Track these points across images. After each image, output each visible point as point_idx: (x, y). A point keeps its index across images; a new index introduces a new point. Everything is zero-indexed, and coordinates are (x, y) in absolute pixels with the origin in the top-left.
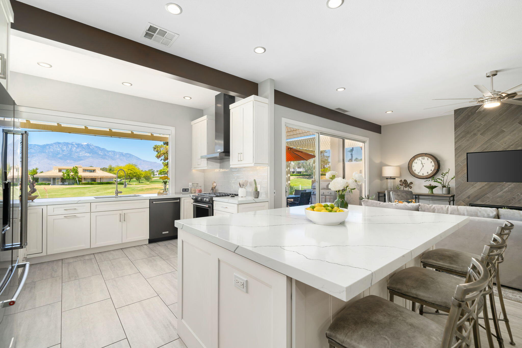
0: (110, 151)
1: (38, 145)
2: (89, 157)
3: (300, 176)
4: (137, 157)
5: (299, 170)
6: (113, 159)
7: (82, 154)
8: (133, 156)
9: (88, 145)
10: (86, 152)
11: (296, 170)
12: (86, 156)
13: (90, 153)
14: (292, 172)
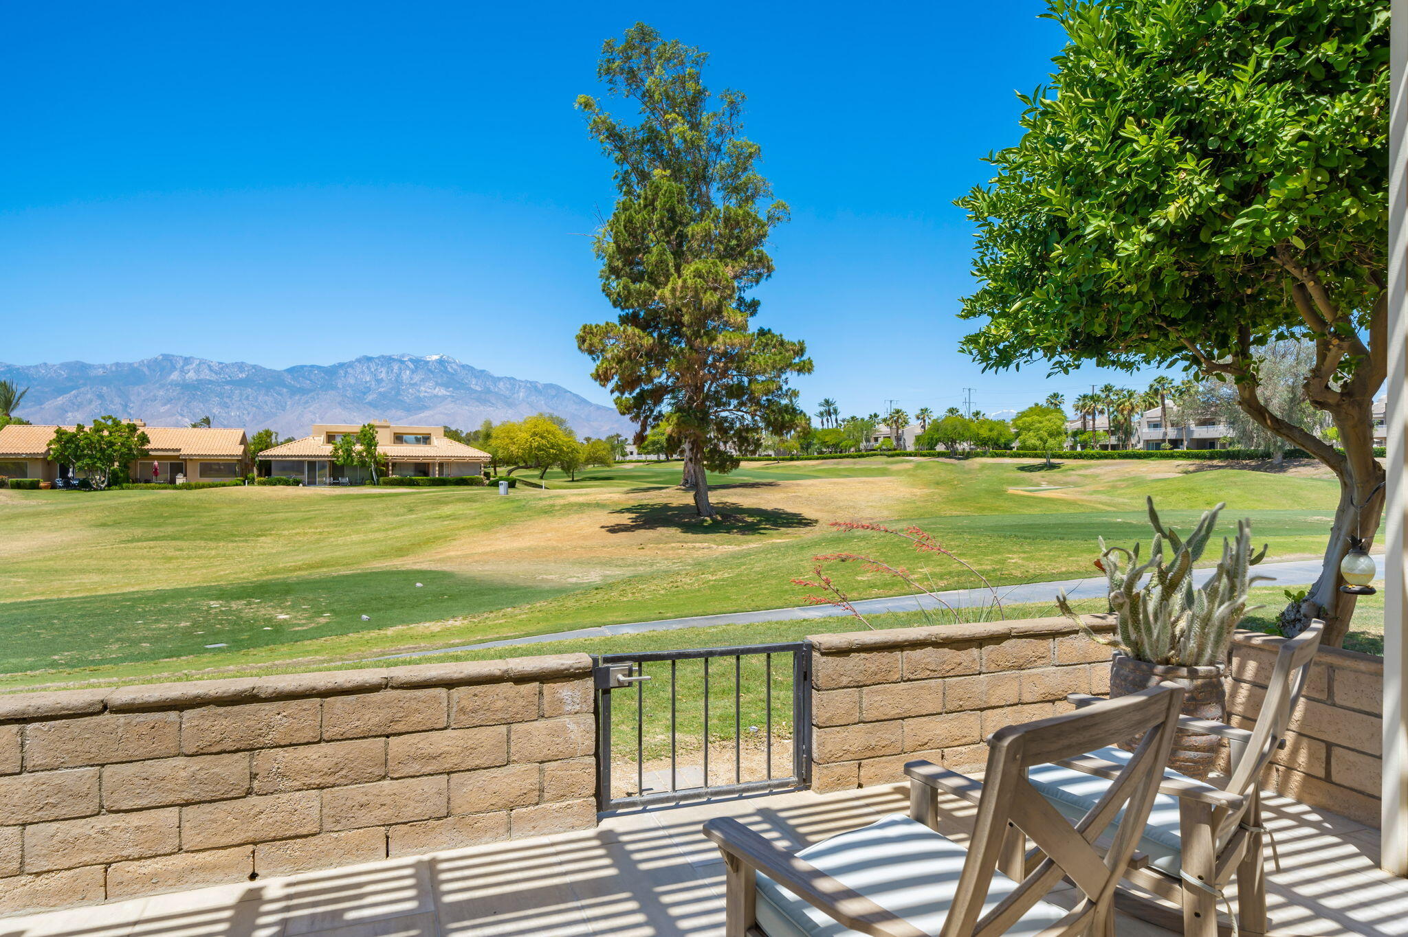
0: (500, 379)
1: (319, 368)
2: (444, 398)
3: (1212, 457)
4: (576, 396)
5: (1201, 433)
6: (509, 402)
7: (429, 389)
8: (566, 391)
9: (441, 362)
10: (437, 384)
11: (1191, 432)
12: (436, 396)
13: (446, 386)
14: (1171, 441)
